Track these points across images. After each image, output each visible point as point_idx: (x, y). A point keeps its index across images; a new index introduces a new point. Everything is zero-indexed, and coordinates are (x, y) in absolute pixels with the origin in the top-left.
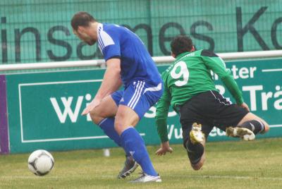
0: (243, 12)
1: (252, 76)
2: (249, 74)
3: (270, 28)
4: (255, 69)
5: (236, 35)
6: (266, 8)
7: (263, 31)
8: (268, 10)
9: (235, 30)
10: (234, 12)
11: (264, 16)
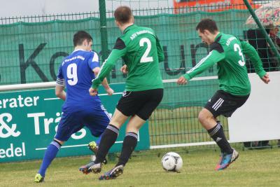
0: (25, 48)
1: (35, 104)
2: (33, 103)
3: (49, 63)
4: (38, 98)
5: (19, 68)
6: (45, 44)
7: (43, 65)
8: (47, 46)
9: (19, 64)
10: (18, 48)
11: (43, 51)
